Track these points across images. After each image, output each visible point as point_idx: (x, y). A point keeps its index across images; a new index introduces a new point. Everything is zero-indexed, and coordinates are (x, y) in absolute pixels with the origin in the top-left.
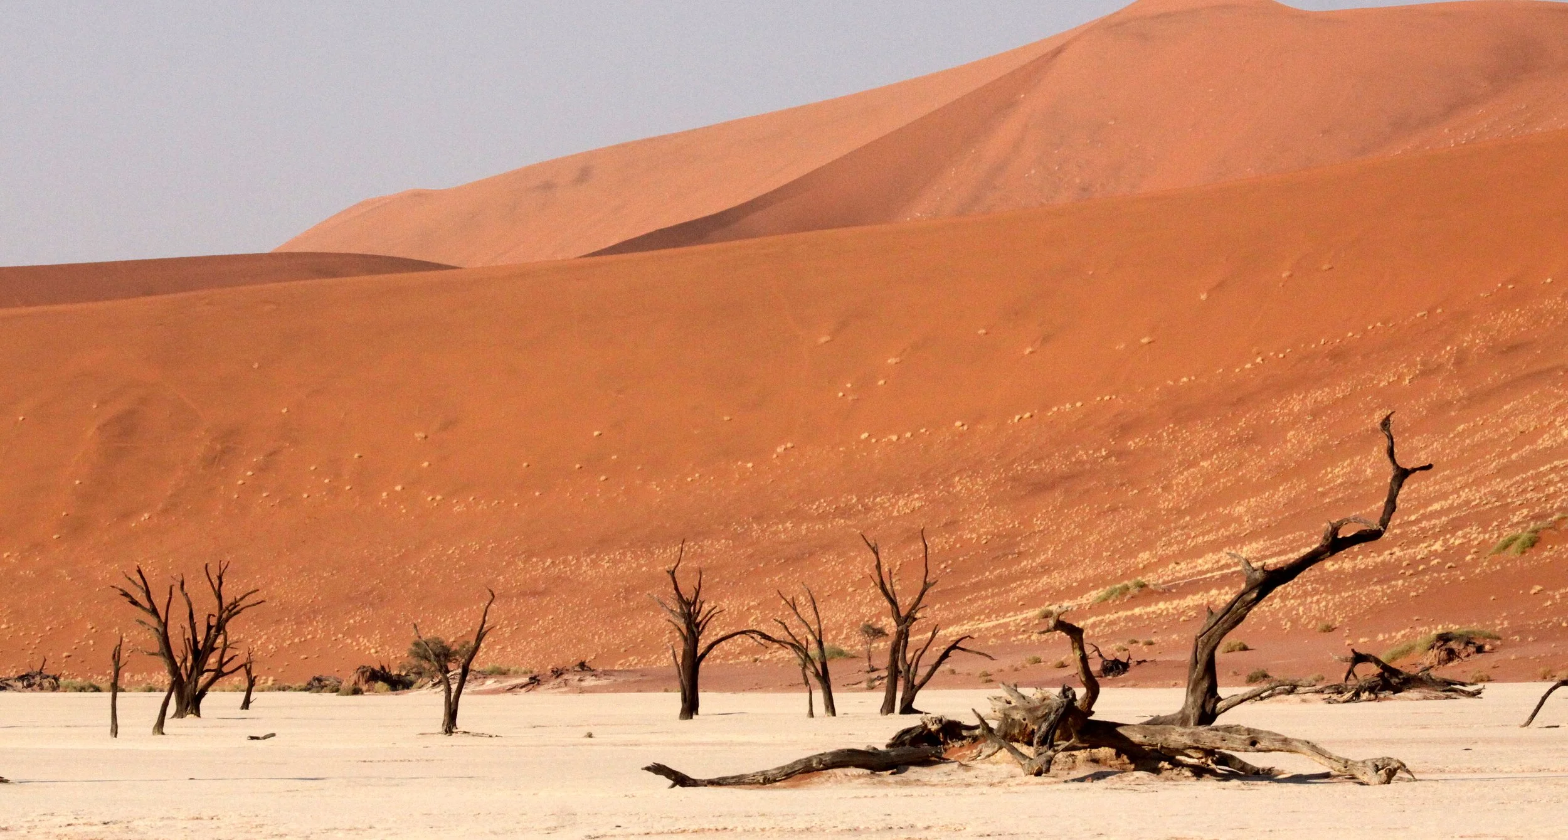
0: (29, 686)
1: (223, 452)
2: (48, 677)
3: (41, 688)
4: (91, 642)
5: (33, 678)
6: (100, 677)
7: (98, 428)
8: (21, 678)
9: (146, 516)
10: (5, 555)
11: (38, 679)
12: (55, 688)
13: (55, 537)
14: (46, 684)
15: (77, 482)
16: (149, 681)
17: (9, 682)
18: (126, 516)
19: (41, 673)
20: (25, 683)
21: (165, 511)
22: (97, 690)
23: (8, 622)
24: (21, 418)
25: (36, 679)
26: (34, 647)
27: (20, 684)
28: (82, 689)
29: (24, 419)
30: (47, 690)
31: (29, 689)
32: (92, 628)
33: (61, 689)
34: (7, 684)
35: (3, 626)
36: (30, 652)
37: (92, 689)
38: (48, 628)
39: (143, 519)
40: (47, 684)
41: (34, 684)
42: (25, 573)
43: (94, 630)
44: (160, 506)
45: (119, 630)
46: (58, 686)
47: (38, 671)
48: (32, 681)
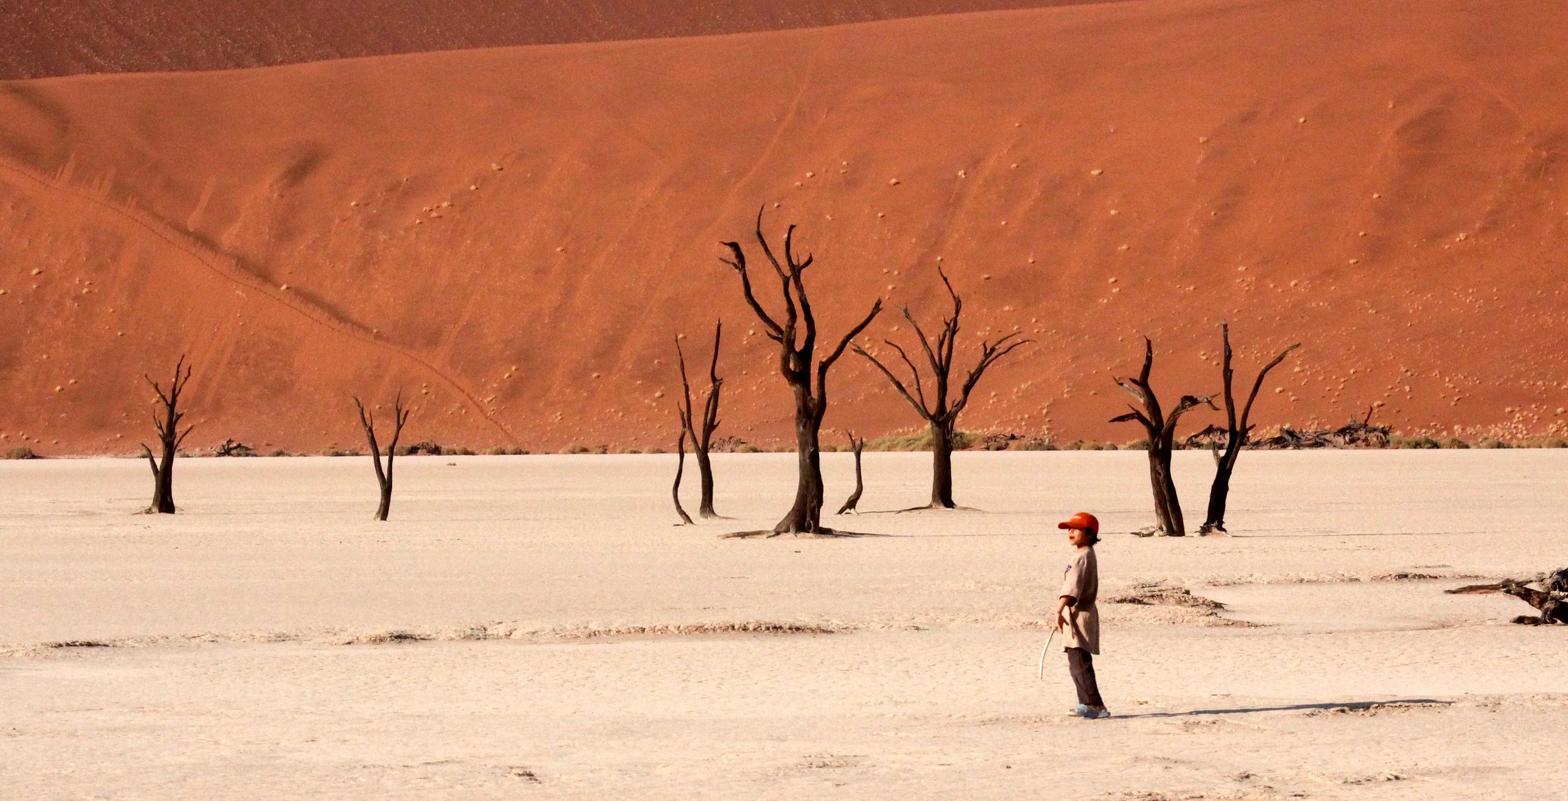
0: (1352, 441)
1: (1550, 160)
2: (1375, 430)
3: (1368, 445)
4: (1407, 388)
5: (1356, 431)
6: (1424, 431)
7: (1398, 133)
8: (1342, 432)
9: (1462, 236)
10: (1292, 283)
11: (1362, 433)
12: (1384, 445)
13: (1352, 261)
14: (1373, 438)
15: (1375, 196)
16: (1485, 435)
17: (1327, 437)
18: (1436, 236)
19: (1366, 425)
20: (1347, 438)
21: (1484, 230)
22: (1435, 446)
23: (1302, 364)
24: (1302, 120)
25: (1360, 433)
26: (1337, 393)
27: (1340, 440)
28: (1417, 445)
29: (1305, 121)
30: (1374, 446)
31: (1353, 445)
32: (1407, 371)
33: (1391, 444)
34: (1325, 440)
35: (1297, 369)
36: (1333, 400)
37: (1429, 445)
38: (1352, 371)
39: (1458, 239)
40: (1375, 439)
41: (1359, 439)
42: (1318, 305)
43: (1409, 374)
44: (1477, 225)
45: (1440, 373)
46: (1388, 442)
47: (1363, 423)
48: (1355, 435)
